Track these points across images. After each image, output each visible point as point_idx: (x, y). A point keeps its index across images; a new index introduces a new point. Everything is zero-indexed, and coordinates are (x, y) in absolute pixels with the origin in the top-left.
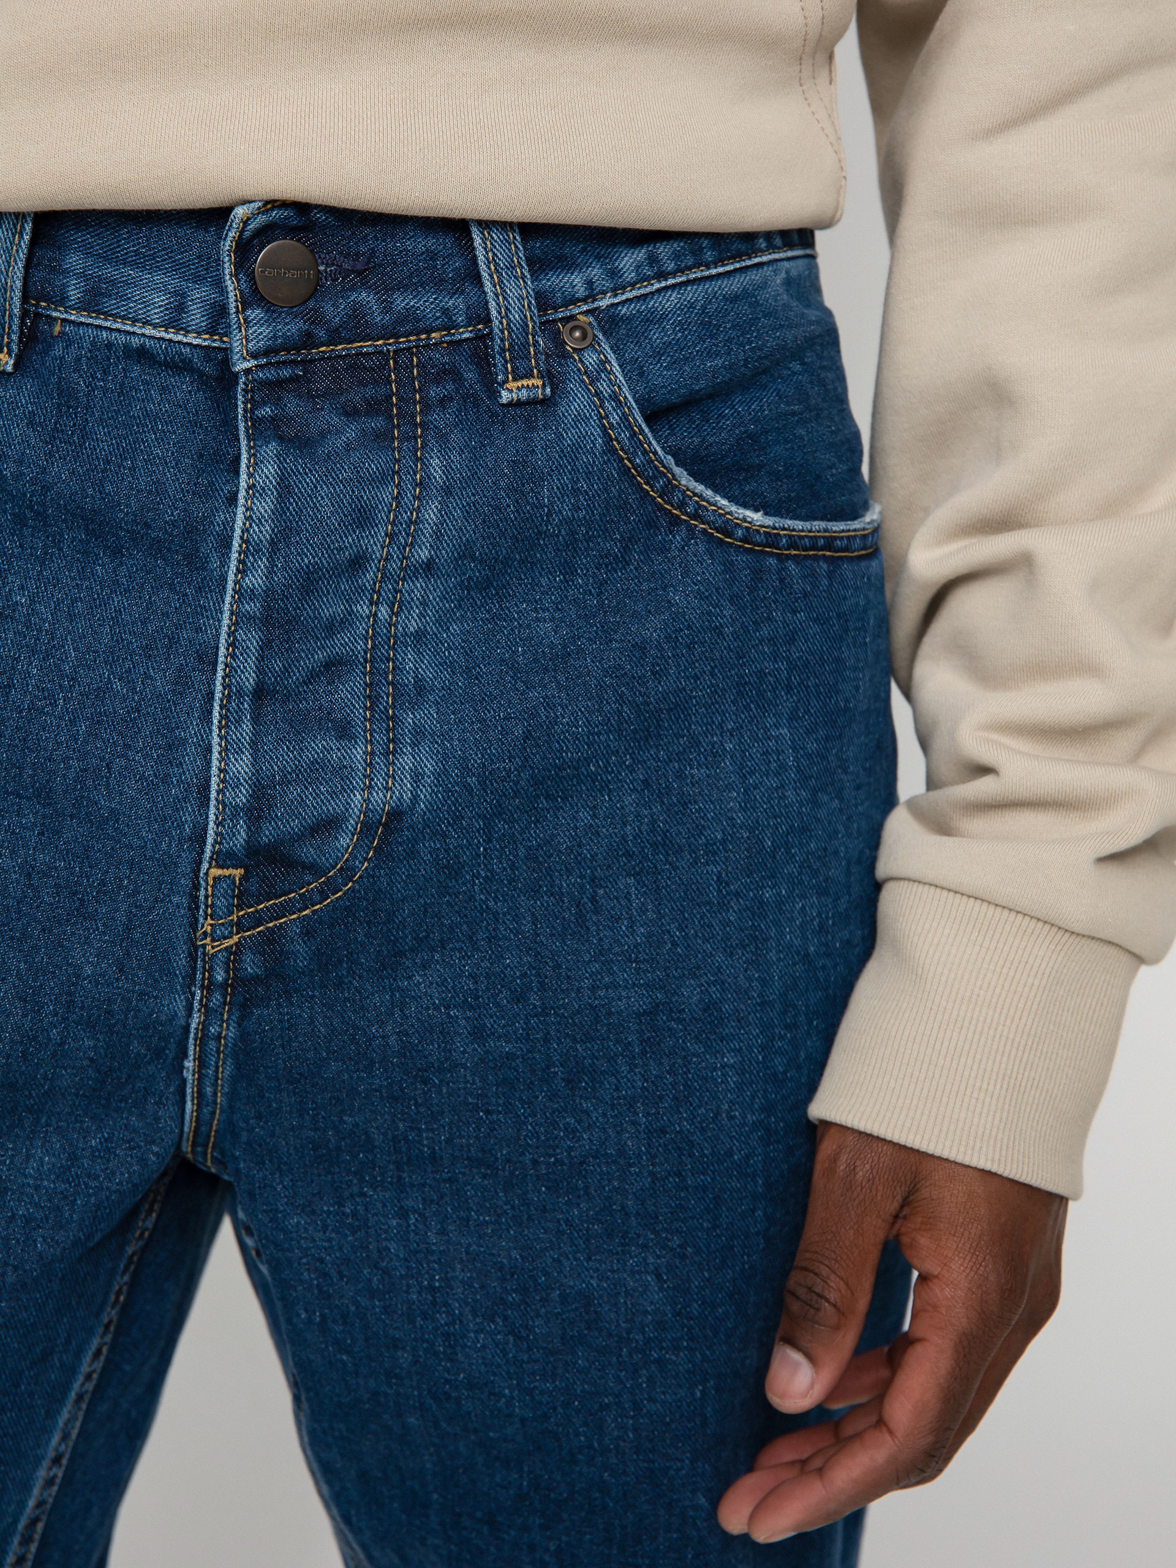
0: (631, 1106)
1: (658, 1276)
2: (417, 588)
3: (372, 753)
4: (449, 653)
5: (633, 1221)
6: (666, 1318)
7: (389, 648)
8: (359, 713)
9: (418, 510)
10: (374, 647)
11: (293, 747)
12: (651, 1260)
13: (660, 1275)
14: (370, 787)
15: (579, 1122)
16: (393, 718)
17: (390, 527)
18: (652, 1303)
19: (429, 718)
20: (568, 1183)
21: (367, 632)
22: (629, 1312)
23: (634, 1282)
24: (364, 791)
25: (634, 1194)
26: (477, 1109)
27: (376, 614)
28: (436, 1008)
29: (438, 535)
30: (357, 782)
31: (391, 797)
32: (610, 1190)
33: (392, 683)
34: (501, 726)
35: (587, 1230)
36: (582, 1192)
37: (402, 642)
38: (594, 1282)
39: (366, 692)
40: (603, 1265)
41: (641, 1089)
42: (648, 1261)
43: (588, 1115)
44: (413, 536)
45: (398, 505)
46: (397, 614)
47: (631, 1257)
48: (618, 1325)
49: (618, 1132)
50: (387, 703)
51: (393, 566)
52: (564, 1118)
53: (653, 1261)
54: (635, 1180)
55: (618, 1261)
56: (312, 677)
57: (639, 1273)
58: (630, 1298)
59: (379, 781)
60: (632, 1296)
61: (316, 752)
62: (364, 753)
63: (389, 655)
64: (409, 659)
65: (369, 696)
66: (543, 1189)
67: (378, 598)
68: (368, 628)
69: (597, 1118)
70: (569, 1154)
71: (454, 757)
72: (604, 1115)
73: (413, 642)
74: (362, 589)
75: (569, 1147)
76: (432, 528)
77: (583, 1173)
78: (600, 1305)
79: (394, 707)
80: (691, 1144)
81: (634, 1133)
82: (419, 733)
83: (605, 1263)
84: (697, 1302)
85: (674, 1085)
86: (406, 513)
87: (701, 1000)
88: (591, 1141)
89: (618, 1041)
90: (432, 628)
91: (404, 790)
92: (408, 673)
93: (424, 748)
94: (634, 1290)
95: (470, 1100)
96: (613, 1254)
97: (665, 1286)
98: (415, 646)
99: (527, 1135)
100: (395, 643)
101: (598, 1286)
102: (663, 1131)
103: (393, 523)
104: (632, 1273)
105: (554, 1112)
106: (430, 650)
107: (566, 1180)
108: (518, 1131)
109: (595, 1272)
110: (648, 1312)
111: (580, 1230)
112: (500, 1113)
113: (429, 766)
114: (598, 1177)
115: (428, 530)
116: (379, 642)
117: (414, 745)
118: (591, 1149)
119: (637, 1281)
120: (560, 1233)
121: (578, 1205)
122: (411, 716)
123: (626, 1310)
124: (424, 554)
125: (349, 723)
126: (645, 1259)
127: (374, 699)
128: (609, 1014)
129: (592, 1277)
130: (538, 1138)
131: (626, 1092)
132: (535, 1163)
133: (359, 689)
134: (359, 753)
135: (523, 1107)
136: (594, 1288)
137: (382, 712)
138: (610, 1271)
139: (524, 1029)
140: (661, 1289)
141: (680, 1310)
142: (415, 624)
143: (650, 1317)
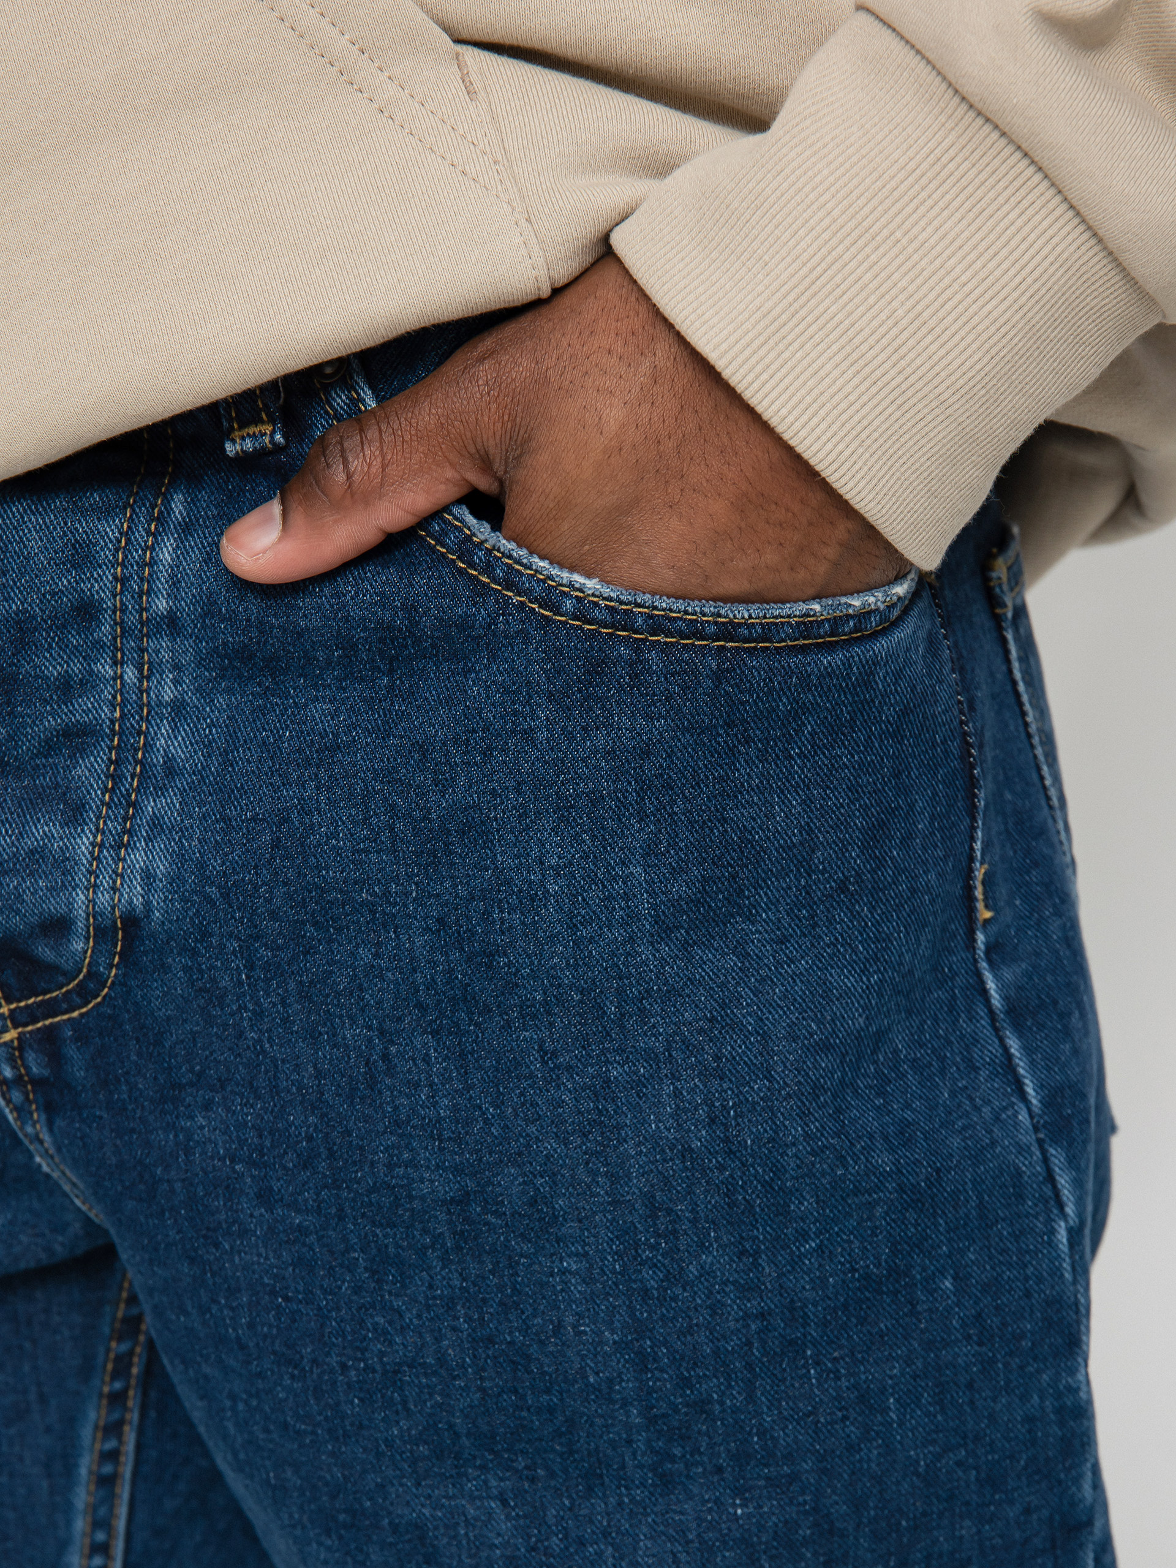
0: (449, 1308)
1: (504, 1503)
2: (163, 647)
3: (102, 845)
4: (210, 731)
5: (465, 1441)
6: (518, 1553)
7: (141, 718)
8: (96, 795)
9: (152, 549)
10: (123, 715)
11: (13, 831)
12: (493, 1483)
13: (506, 1500)
14: (95, 886)
15: (390, 1323)
16: (134, 804)
17: (119, 569)
18: (499, 1535)
19: (170, 808)
20: (383, 1396)
21: (114, 697)
22: (472, 1545)
23: (475, 1510)
24: (88, 890)
25: (462, 1411)
26: (273, 1293)
27: (121, 677)
28: (222, 1159)
29: (175, 583)
30: (80, 879)
31: (120, 900)
32: (432, 1407)
33: (141, 762)
34: (247, 828)
35: (411, 1452)
36: (400, 1407)
37: (157, 713)
38: (426, 1511)
39: (108, 769)
40: (436, 1491)
41: (460, 1289)
42: (490, 1484)
43: (401, 1316)
44: (149, 582)
45: (128, 541)
46: (148, 678)
47: (469, 1480)
48: (460, 1561)
49: (436, 1339)
50: (131, 785)
51: (132, 619)
52: (372, 1316)
53: (495, 1484)
54: (461, 1395)
55: (454, 1485)
56: (49, 747)
57: (481, 1498)
58: (471, 1528)
59: (105, 881)
60: (474, 1527)
61: (36, 840)
62: (91, 844)
63: (141, 727)
64: (162, 734)
65: (112, 776)
66: (356, 1401)
67: (122, 657)
68: (116, 692)
69: (411, 1320)
70: (381, 1360)
71: (191, 859)
72: (419, 1317)
73: (170, 714)
74: (99, 646)
75: (380, 1351)
76: (167, 571)
77: (399, 1383)
78: (436, 1538)
79: (138, 791)
80: (528, 1357)
81: (456, 1341)
82: (156, 824)
83: (438, 1488)
84: (557, 1536)
85: (501, 1288)
86: (137, 552)
87: (524, 1193)
88: (405, 1347)
89: (425, 1231)
90: (192, 699)
91: (134, 895)
92: (158, 750)
93: (159, 845)
94: (476, 1519)
95: (266, 1280)
96: (447, 1478)
97: (513, 1514)
98: (173, 720)
99: (330, 1333)
100: (149, 713)
101: (432, 1515)
102: (490, 1340)
103: (123, 565)
104: (472, 1498)
105: (361, 1308)
106: (188, 725)
107: (380, 1391)
108: (322, 1326)
109: (426, 1498)
110: (495, 1546)
111: (403, 1452)
112: (301, 1302)
113: (161, 868)
114: (417, 1390)
115: (163, 575)
116: (129, 711)
117: (149, 839)
118: (405, 1356)
119: (478, 1508)
120: (379, 1455)
121: (398, 1422)
122: (152, 804)
123: (468, 1544)
124: (162, 605)
125: (84, 806)
126: (486, 1482)
127: (116, 778)
128: (411, 1198)
129: (423, 1506)
130: (344, 1337)
131: (442, 1291)
132: (344, 1367)
133: (101, 766)
134: (83, 844)
135: (325, 1299)
136: (427, 1519)
137: (123, 796)
138: (444, 1497)
139: (314, 1201)
140: (508, 1518)
141: (536, 1543)
142: (169, 691)
143: (498, 1552)
